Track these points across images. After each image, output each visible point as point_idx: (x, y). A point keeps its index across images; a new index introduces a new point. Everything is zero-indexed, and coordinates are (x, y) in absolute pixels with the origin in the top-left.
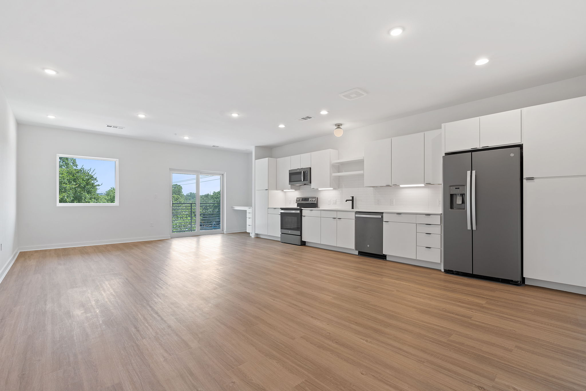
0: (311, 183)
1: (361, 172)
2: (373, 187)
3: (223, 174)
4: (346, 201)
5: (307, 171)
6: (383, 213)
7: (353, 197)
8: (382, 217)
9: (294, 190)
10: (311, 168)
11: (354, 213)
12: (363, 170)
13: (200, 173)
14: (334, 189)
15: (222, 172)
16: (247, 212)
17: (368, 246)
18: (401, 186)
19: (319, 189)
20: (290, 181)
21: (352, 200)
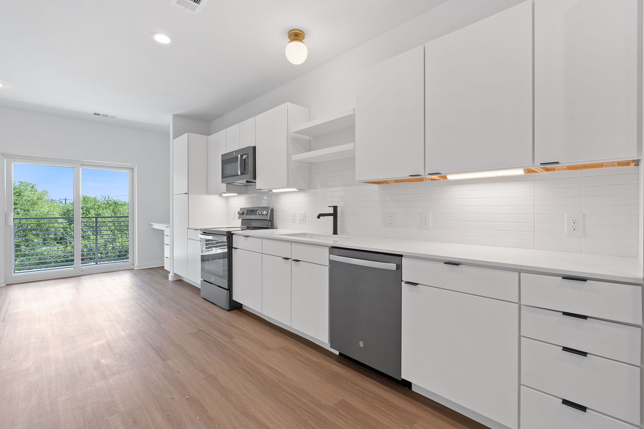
0: (256, 179)
1: (348, 146)
2: (378, 183)
3: (132, 167)
4: (319, 217)
5: (247, 154)
6: (402, 256)
7: (335, 208)
8: (399, 267)
9: (236, 194)
10: (254, 148)
11: (327, 251)
12: (353, 141)
13: (81, 164)
14: (301, 190)
15: (129, 165)
16: (165, 234)
17: (361, 344)
18: (450, 177)
19: (274, 191)
20: (224, 176)
21: (335, 215)
